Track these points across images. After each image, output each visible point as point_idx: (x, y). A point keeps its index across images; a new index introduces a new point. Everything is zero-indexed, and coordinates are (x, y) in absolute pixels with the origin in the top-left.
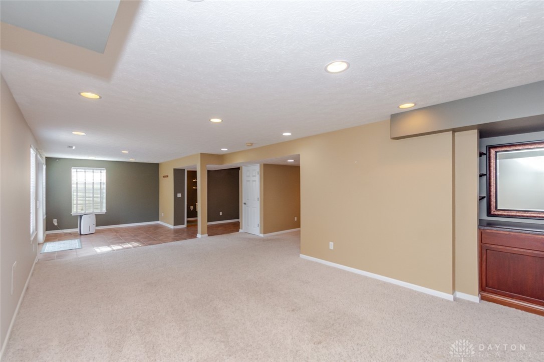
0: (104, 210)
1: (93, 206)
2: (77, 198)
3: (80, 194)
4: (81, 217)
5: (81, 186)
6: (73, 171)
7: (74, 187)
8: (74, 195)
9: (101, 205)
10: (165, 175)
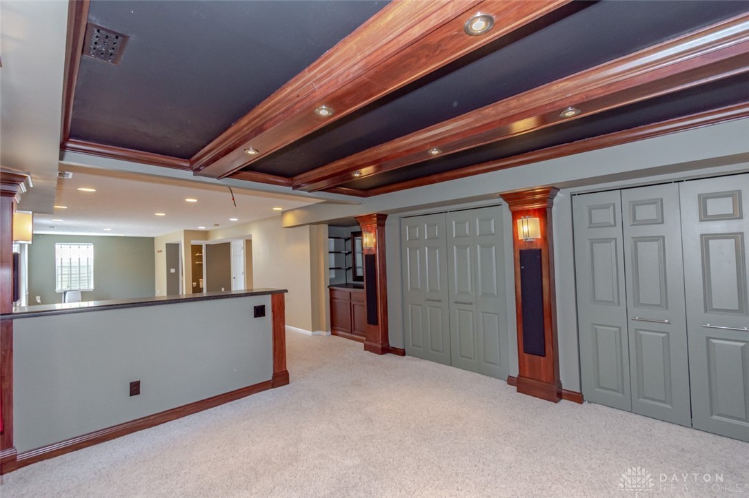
0: (92, 287)
1: (80, 283)
2: (62, 274)
3: (66, 271)
4: (65, 293)
5: (66, 262)
6: (58, 246)
7: (58, 263)
8: (58, 271)
9: (88, 283)
10: (160, 250)
